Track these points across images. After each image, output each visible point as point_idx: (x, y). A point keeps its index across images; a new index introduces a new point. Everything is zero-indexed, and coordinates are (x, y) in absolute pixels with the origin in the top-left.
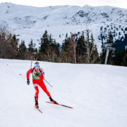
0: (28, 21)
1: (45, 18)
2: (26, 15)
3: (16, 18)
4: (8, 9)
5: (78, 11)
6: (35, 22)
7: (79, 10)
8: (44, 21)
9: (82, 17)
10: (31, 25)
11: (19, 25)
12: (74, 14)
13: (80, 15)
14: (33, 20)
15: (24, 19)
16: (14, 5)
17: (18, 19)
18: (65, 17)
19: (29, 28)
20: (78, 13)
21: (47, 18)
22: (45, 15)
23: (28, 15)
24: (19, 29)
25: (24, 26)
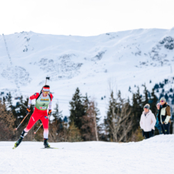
0: (68, 64)
1: (99, 56)
2: (62, 54)
4: (27, 44)
5: (162, 39)
6: (80, 65)
7: (165, 37)
8: (98, 62)
9: (171, 48)
10: (73, 72)
11: (50, 72)
12: (154, 45)
13: (167, 47)
14: (76, 61)
15: (59, 62)
16: (38, 36)
17: (47, 62)
18: (137, 51)
19: (69, 77)
20: (163, 43)
21: (104, 56)
22: (100, 51)
23: (67, 52)
25: (60, 75)
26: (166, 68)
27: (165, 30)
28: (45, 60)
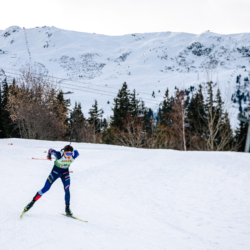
0: (90, 63)
1: (123, 58)
2: (84, 52)
3: (64, 58)
4: (48, 39)
5: (190, 44)
6: (102, 65)
7: (193, 42)
8: (122, 63)
9: (199, 55)
10: (95, 72)
11: (70, 71)
12: (182, 50)
13: (195, 53)
14: (98, 60)
15: (81, 60)
16: (59, 32)
17: (68, 60)
18: (164, 55)
19: (91, 78)
20: (190, 48)
21: (128, 57)
22: (124, 52)
23: (89, 51)
24: (70, 79)
25: (81, 74)
26: (192, 74)
27: (194, 35)
28: (66, 57)
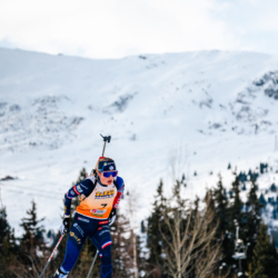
0: (51, 117)
1: (121, 104)
5: (259, 76)
6: (77, 121)
7: (266, 71)
8: (119, 116)
10: (62, 134)
11: (11, 133)
12: (242, 88)
13: (270, 93)
15: (33, 111)
17: (6, 109)
18: (205, 98)
19: (53, 146)
20: (261, 84)
21: (130, 103)
22: (122, 93)
23: (50, 91)
24: (11, 149)
25: (33, 140)
26: (264, 137)
